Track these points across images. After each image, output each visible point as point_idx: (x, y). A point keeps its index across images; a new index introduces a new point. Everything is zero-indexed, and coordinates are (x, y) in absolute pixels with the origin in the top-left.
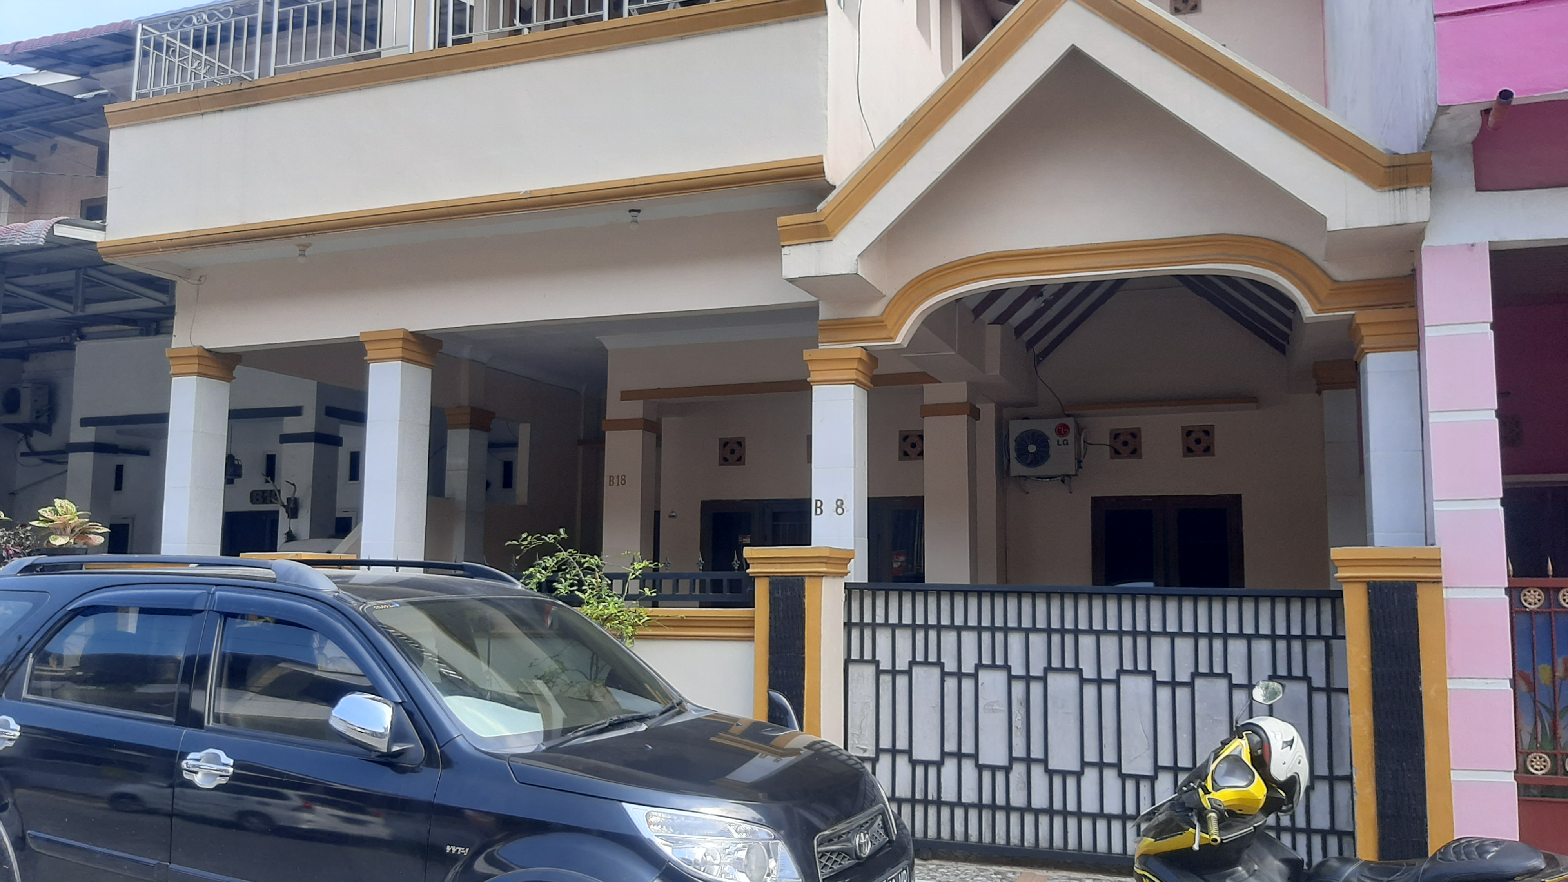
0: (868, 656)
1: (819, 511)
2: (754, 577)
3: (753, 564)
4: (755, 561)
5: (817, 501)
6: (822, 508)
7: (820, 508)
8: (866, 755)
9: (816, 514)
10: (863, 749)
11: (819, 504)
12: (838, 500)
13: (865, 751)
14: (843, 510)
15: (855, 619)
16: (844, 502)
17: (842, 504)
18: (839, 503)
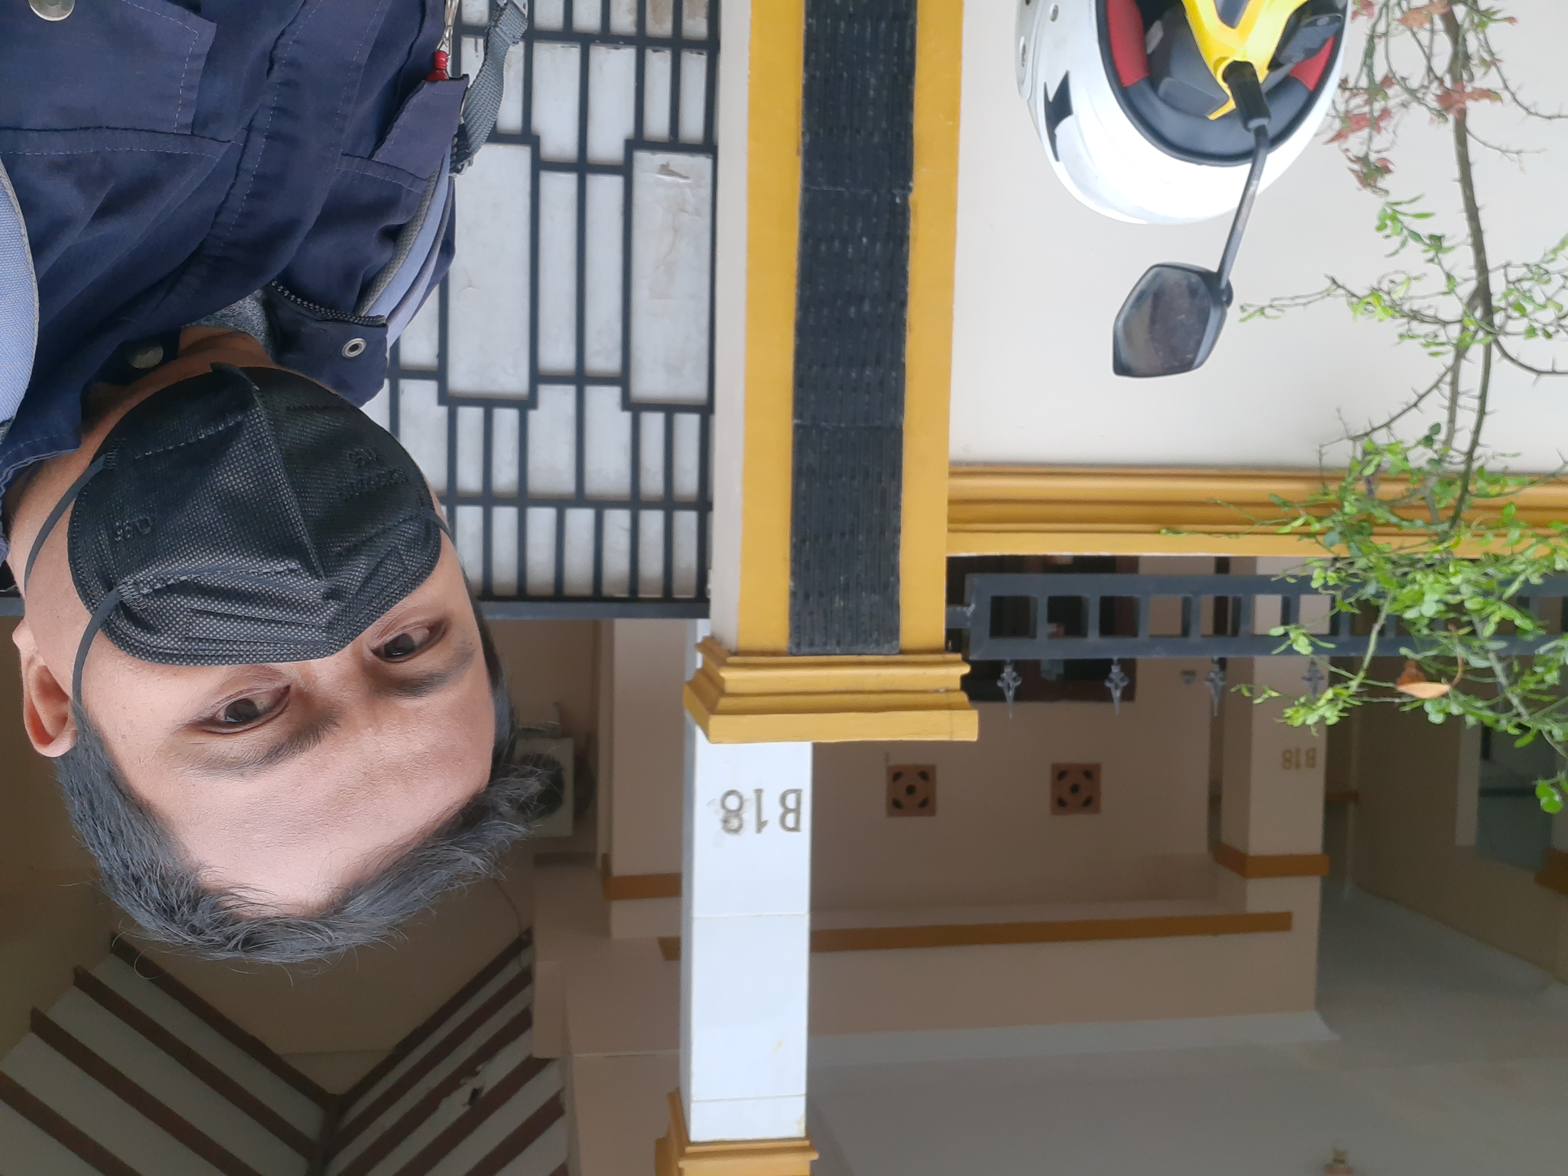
0: (653, 423)
1: (791, 802)
2: (947, 650)
3: (948, 691)
4: (942, 698)
5: (796, 829)
6: (781, 810)
7: (787, 811)
8: (662, 158)
9: (798, 792)
10: (672, 173)
11: (790, 820)
12: (736, 831)
13: (665, 169)
14: (723, 806)
15: (686, 521)
16: (719, 825)
17: (725, 821)
18: (734, 823)
